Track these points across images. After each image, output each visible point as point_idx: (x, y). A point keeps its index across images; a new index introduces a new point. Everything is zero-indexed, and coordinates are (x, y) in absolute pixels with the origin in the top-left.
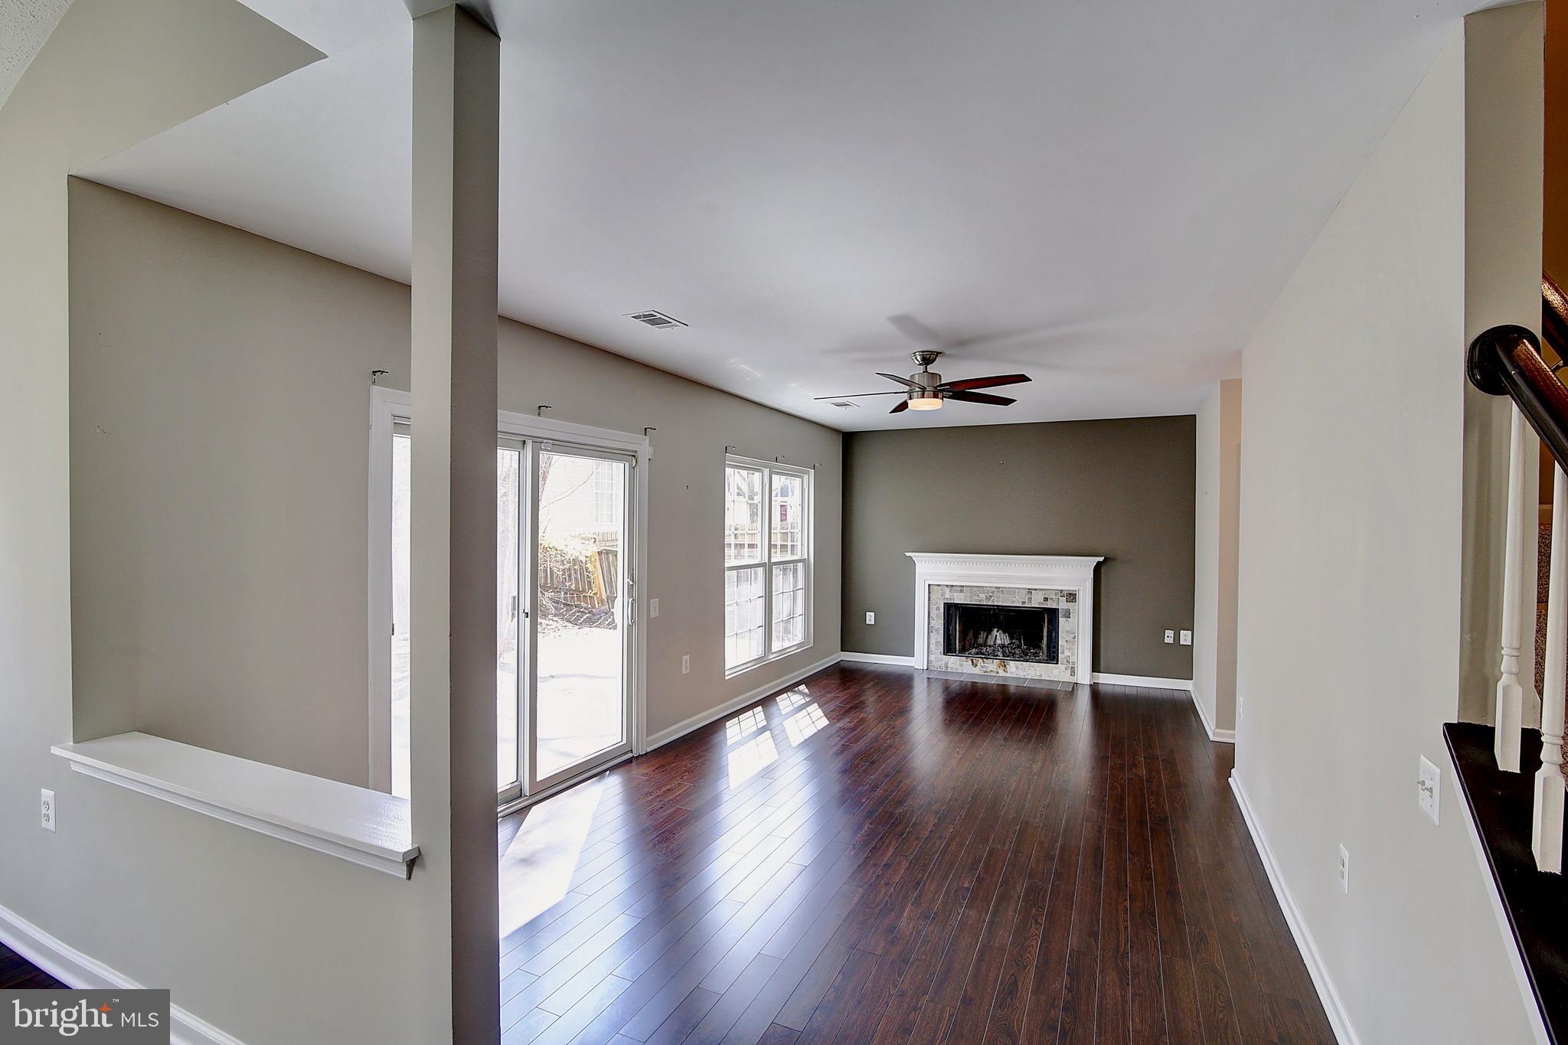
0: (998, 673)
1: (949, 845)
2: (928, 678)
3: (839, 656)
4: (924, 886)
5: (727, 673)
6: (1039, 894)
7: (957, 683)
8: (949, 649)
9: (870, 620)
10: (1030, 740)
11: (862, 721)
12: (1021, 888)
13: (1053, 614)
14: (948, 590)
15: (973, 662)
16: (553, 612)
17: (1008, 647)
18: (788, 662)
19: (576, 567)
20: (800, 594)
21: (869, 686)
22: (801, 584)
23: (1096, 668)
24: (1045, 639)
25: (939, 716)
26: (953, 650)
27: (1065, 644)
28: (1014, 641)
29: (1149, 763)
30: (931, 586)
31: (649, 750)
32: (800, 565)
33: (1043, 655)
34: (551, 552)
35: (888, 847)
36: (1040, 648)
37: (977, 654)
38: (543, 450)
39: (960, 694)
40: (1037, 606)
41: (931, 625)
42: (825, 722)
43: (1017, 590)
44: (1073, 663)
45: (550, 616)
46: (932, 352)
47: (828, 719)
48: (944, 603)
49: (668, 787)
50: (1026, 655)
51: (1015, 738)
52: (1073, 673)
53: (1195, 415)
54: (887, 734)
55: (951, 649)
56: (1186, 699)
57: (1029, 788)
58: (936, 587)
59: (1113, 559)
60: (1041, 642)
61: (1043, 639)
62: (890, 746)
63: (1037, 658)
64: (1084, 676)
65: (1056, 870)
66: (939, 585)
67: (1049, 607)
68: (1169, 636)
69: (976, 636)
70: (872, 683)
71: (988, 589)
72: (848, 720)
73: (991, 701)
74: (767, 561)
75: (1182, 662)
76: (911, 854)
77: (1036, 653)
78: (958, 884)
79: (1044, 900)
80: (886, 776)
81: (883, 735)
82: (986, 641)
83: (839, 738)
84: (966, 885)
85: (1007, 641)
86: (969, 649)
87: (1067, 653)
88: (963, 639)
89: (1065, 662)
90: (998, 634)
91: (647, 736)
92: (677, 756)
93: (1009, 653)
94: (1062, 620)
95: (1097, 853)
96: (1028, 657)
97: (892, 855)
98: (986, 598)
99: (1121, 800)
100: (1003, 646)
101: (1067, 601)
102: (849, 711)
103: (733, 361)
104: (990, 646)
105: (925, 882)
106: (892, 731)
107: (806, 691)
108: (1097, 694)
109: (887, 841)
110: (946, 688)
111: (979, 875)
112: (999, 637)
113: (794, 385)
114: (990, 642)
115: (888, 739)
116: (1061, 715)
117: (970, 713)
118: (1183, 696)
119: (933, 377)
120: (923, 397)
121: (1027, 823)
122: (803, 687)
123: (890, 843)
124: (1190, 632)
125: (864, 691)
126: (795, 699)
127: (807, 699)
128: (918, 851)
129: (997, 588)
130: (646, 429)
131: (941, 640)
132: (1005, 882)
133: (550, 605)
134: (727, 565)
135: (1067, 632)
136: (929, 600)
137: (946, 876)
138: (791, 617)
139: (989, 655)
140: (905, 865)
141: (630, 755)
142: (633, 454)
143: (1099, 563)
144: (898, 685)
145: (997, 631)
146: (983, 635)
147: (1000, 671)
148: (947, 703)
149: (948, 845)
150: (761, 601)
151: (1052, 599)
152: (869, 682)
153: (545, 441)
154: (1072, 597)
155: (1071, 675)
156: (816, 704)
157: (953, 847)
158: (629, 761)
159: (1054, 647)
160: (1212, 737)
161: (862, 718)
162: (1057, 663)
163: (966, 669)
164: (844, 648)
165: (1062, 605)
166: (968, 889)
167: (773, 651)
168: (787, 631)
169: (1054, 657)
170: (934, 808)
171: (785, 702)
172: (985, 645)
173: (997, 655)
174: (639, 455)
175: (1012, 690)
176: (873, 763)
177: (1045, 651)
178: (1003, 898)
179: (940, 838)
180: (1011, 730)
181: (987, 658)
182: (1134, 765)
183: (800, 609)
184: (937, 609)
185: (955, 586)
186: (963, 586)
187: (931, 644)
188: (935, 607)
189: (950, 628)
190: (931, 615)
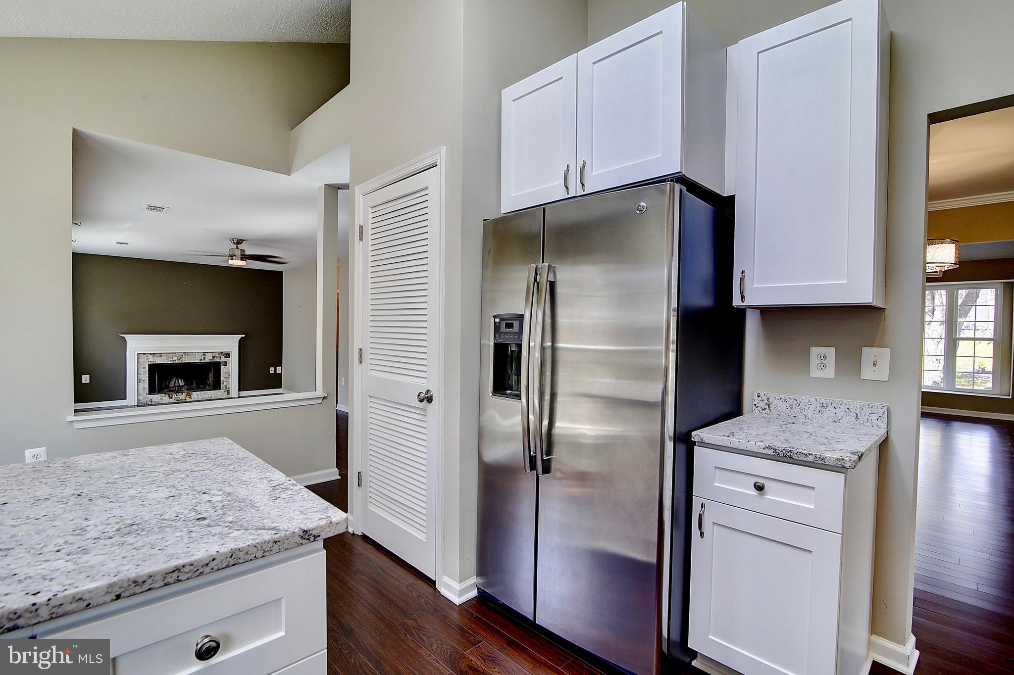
8: (152, 391)
9: (86, 380)
13: (217, 364)
14: (151, 356)
15: (169, 396)
23: (241, 388)
26: (155, 391)
27: (224, 379)
30: (139, 355)
33: (211, 387)
36: (209, 383)
37: (169, 392)
40: (208, 362)
41: (140, 378)
43: (197, 354)
44: (229, 388)
48: (149, 365)
52: (228, 393)
53: (283, 271)
58: (142, 355)
59: (250, 336)
61: (211, 379)
64: (235, 393)
66: (145, 354)
67: (215, 361)
68: (271, 370)
71: (178, 354)
75: (277, 380)
77: (206, 386)
85: (185, 383)
87: (225, 384)
88: (159, 385)
89: (224, 388)
93: (189, 389)
94: (222, 368)
98: (177, 359)
100: (183, 386)
101: (225, 358)
104: (172, 387)
120: (236, 260)
124: (281, 367)
131: (147, 386)
135: (225, 373)
136: (138, 363)
143: (242, 338)
145: (177, 379)
147: (187, 399)
151: (216, 357)
154: (227, 356)
159: (217, 382)
162: (220, 389)
163: (164, 401)
165: (222, 360)
169: (218, 387)
172: (169, 387)
173: (182, 391)
177: (212, 384)
181: (178, 393)
184: (143, 368)
185: (157, 353)
186: (162, 353)
187: (139, 389)
188: (142, 367)
189: (152, 379)
190: (139, 372)
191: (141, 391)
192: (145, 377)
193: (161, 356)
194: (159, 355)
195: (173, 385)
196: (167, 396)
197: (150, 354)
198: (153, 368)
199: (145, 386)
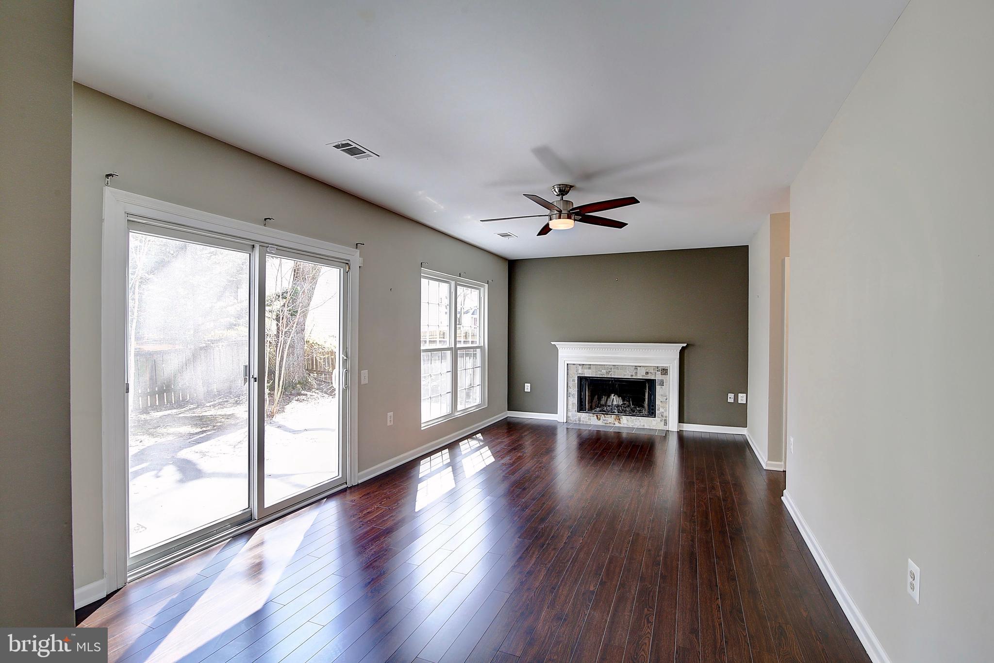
0: (614, 424)
1: (579, 555)
2: (567, 428)
3: (506, 414)
4: (558, 590)
5: (422, 425)
6: (649, 594)
7: (587, 432)
8: (581, 408)
9: (528, 389)
10: (638, 471)
11: (520, 458)
12: (635, 589)
13: (652, 383)
14: (580, 367)
15: (597, 417)
16: (316, 387)
17: (621, 407)
18: (469, 417)
19: (332, 357)
20: (478, 371)
21: (526, 433)
22: (479, 363)
23: (681, 420)
24: (647, 400)
25: (574, 454)
26: (584, 409)
27: (660, 403)
28: (625, 402)
29: (724, 486)
30: (569, 365)
31: (360, 482)
32: (478, 350)
33: (645, 412)
34: (315, 347)
35: (531, 557)
36: (643, 407)
37: (601, 411)
38: (269, 253)
39: (588, 439)
40: (641, 378)
41: (569, 391)
42: (492, 459)
43: (627, 367)
44: (666, 417)
45: (313, 390)
46: (566, 185)
47: (494, 458)
48: (578, 377)
49: (368, 510)
50: (634, 412)
51: (627, 469)
52: (666, 424)
53: (748, 246)
54: (536, 468)
55: (582, 408)
56: (743, 441)
57: (638, 507)
58: (572, 365)
59: (693, 345)
60: (644, 403)
61: (645, 401)
62: (538, 477)
63: (641, 414)
64: (673, 425)
65: (662, 574)
66: (575, 364)
67: (649, 378)
68: (731, 398)
69: (600, 399)
70: (528, 432)
71: (608, 366)
72: (508, 458)
73: (610, 444)
74: (453, 346)
75: (739, 415)
76: (549, 562)
77: (640, 410)
78: (585, 587)
79: (653, 600)
80: (534, 499)
81: (533, 468)
82: (606, 402)
83: (501, 471)
84: (592, 588)
85: (621, 403)
86: (595, 408)
87: (661, 410)
88: (591, 401)
89: (660, 416)
90: (614, 398)
91: (358, 472)
92: (381, 486)
93: (622, 411)
94: (658, 387)
95: (692, 558)
96: (635, 413)
97: (534, 564)
98: (607, 373)
99: (706, 515)
100: (618, 406)
101: (661, 374)
102: (510, 451)
103: (420, 193)
104: (609, 406)
105: (559, 587)
106: (540, 465)
107: (481, 438)
108: (682, 438)
109: (531, 552)
110: (579, 435)
111: (602, 579)
112: (615, 400)
113: (469, 217)
114: (609, 403)
115: (536, 472)
116: (658, 452)
117: (596, 452)
118: (740, 438)
119: (567, 203)
120: (560, 218)
121: (638, 534)
122: (479, 436)
123: (533, 553)
124: (745, 394)
125: (522, 437)
126: (474, 443)
127: (481, 444)
128: (554, 560)
129: (614, 365)
130: (357, 244)
131: (576, 401)
132: (622, 585)
133: (314, 382)
134: (422, 348)
135: (662, 395)
136: (567, 374)
137: (576, 580)
138: (471, 386)
139: (608, 412)
140: (543, 573)
141: (344, 486)
142: (347, 262)
143: (683, 348)
144: (546, 433)
145: (614, 396)
146: (604, 399)
147: (616, 423)
148: (580, 444)
149: (577, 554)
150: (449, 375)
151: (651, 373)
152: (525, 431)
153: (270, 246)
154: (665, 371)
155: (665, 425)
156: (487, 447)
157: (582, 555)
158: (344, 490)
159: (653, 406)
160: (765, 467)
161: (519, 456)
162: (655, 417)
163: (592, 421)
164: (510, 408)
165: (658, 377)
166: (593, 592)
167: (458, 410)
168: (468, 395)
169: (653, 413)
170: (568, 524)
171: (464, 446)
172: (605, 405)
173: (614, 412)
174: (351, 263)
175: (624, 435)
176: (524, 489)
177: (647, 408)
178: (621, 599)
179: (572, 548)
180: (624, 464)
181: (607, 414)
182: (713, 488)
183: (478, 380)
184: (572, 381)
185: (585, 365)
186: (590, 365)
187: (569, 404)
188: (571, 379)
189: (582, 394)
190: (569, 385)
191: (570, 407)
192: (574, 391)
193: (590, 368)
194: (587, 366)
195: (610, 404)
196: (595, 417)
197: (580, 365)
198: (583, 381)
199: (574, 402)
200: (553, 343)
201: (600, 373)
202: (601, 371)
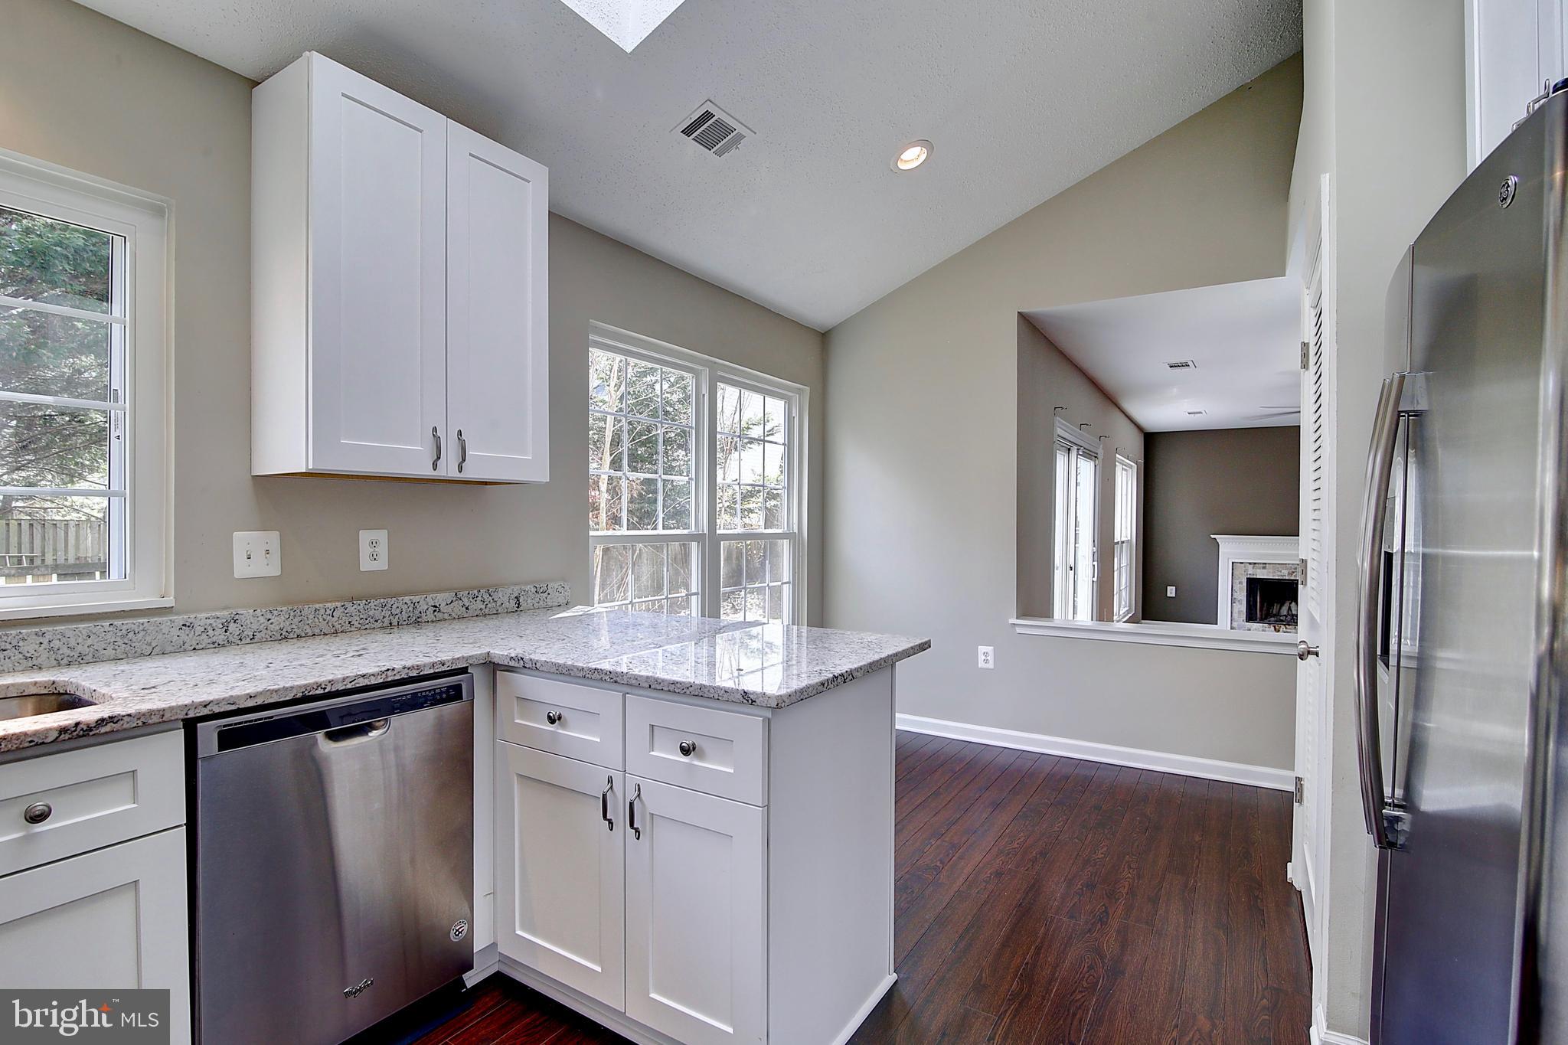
8: (1250, 617)
14: (1251, 567)
15: (1275, 628)
26: (1255, 619)
30: (1234, 564)
37: (1276, 622)
41: (1235, 596)
48: (1248, 578)
55: (1252, 617)
58: (1239, 565)
66: (1242, 563)
69: (1271, 607)
82: (1280, 611)
86: (1269, 618)
88: (1263, 609)
104: (1285, 616)
131: (1244, 609)
136: (1232, 575)
138: (1125, 587)
139: (1285, 623)
142: (1097, 456)
146: (1277, 606)
164: (1146, 617)
172: (1280, 614)
181: (1287, 625)
184: (1239, 583)
185: (1258, 563)
186: (1266, 564)
187: (1234, 612)
188: (1238, 581)
189: (1252, 599)
190: (1234, 588)
191: (1235, 615)
192: (1242, 596)
193: (1264, 568)
194: (1262, 565)
195: (1285, 613)
196: (1273, 628)
197: (1250, 563)
198: (1253, 584)
199: (1242, 609)
200: (1213, 536)
201: (1279, 573)
202: (1281, 571)
